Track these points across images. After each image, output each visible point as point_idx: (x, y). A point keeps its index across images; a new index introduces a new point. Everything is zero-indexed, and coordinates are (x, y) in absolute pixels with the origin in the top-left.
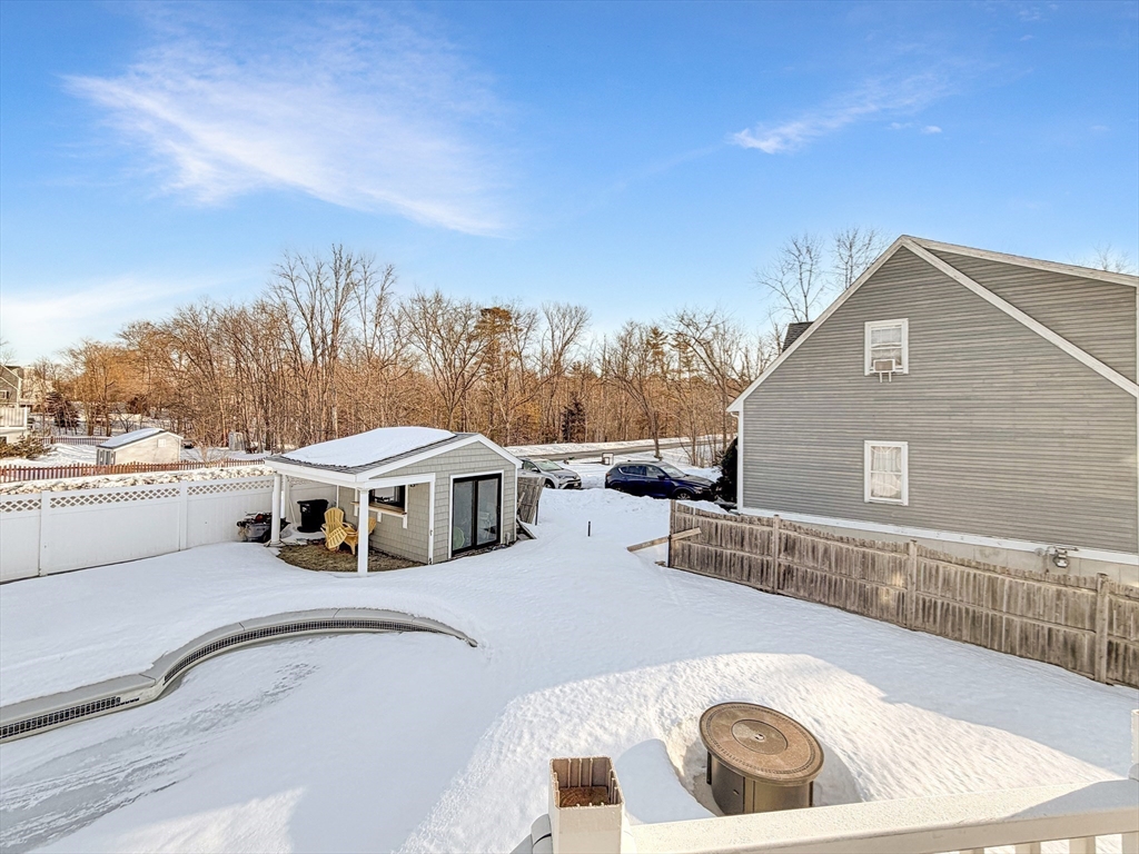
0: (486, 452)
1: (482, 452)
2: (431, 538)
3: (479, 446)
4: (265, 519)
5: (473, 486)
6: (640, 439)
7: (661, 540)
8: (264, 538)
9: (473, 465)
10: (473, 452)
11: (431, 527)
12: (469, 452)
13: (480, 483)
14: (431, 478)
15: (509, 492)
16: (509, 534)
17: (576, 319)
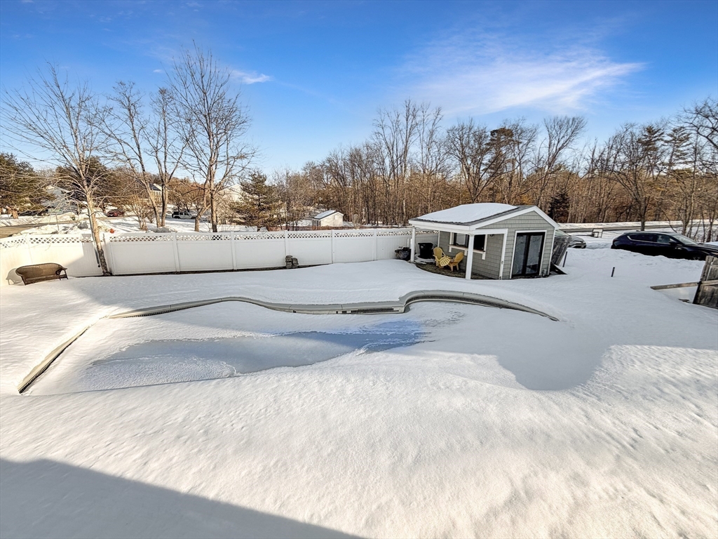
0: (538, 218)
1: (536, 218)
2: (502, 266)
3: (534, 214)
4: (407, 250)
5: (528, 239)
6: (617, 221)
7: (689, 284)
8: (408, 258)
9: (529, 226)
10: (530, 218)
11: (503, 259)
12: (528, 218)
13: (532, 237)
14: (505, 232)
15: (548, 244)
16: (546, 270)
17: (573, 128)
